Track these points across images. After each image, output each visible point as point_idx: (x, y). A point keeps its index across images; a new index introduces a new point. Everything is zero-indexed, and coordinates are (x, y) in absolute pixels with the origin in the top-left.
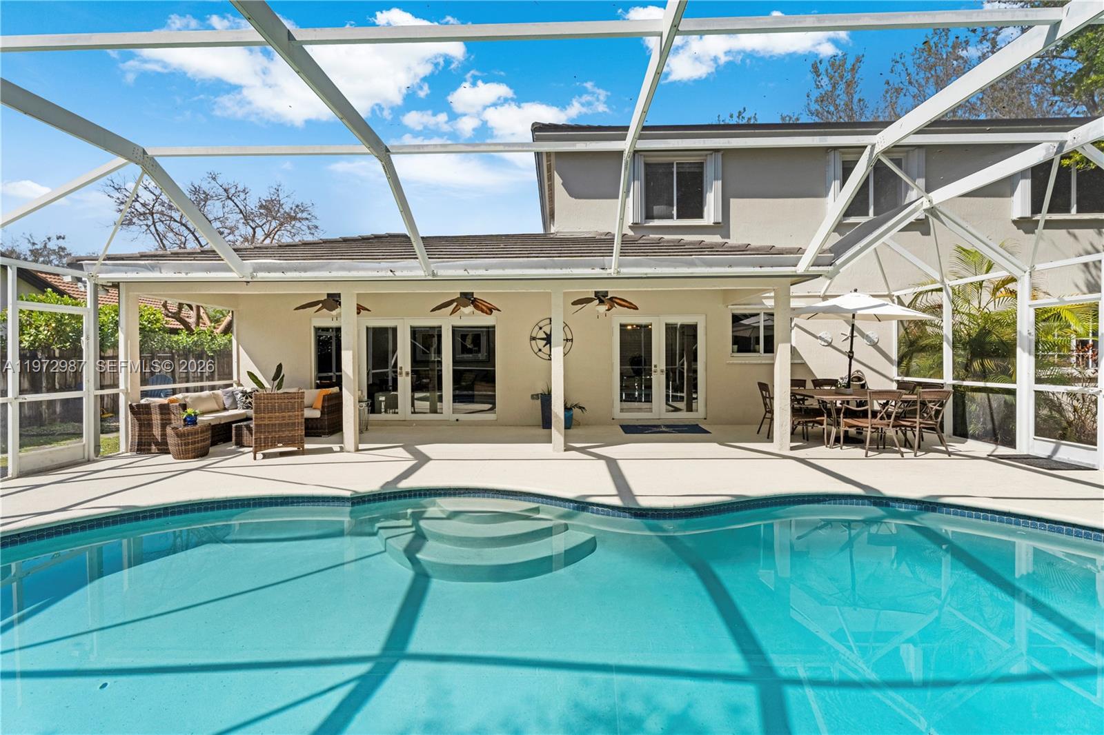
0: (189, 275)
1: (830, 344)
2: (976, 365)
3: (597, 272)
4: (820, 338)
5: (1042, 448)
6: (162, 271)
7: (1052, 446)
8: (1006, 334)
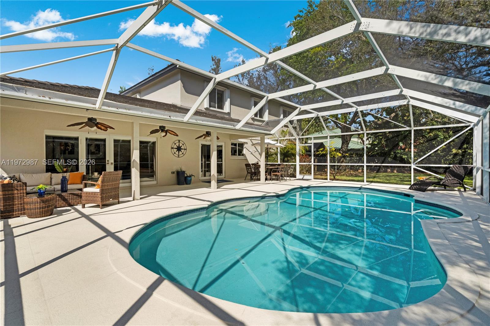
0: (52, 100)
1: (252, 154)
2: (286, 159)
3: (232, 127)
4: (250, 151)
5: (301, 177)
6: (27, 93)
7: (303, 176)
8: (293, 152)
